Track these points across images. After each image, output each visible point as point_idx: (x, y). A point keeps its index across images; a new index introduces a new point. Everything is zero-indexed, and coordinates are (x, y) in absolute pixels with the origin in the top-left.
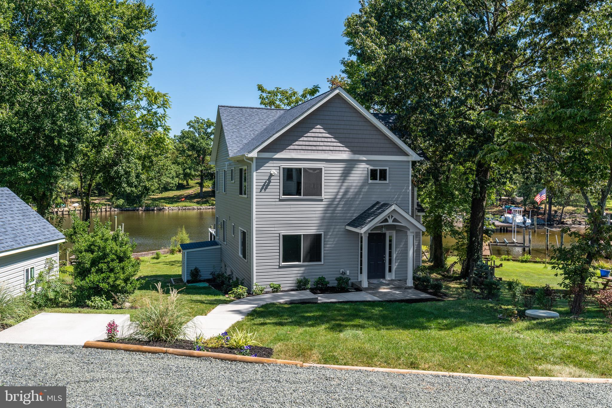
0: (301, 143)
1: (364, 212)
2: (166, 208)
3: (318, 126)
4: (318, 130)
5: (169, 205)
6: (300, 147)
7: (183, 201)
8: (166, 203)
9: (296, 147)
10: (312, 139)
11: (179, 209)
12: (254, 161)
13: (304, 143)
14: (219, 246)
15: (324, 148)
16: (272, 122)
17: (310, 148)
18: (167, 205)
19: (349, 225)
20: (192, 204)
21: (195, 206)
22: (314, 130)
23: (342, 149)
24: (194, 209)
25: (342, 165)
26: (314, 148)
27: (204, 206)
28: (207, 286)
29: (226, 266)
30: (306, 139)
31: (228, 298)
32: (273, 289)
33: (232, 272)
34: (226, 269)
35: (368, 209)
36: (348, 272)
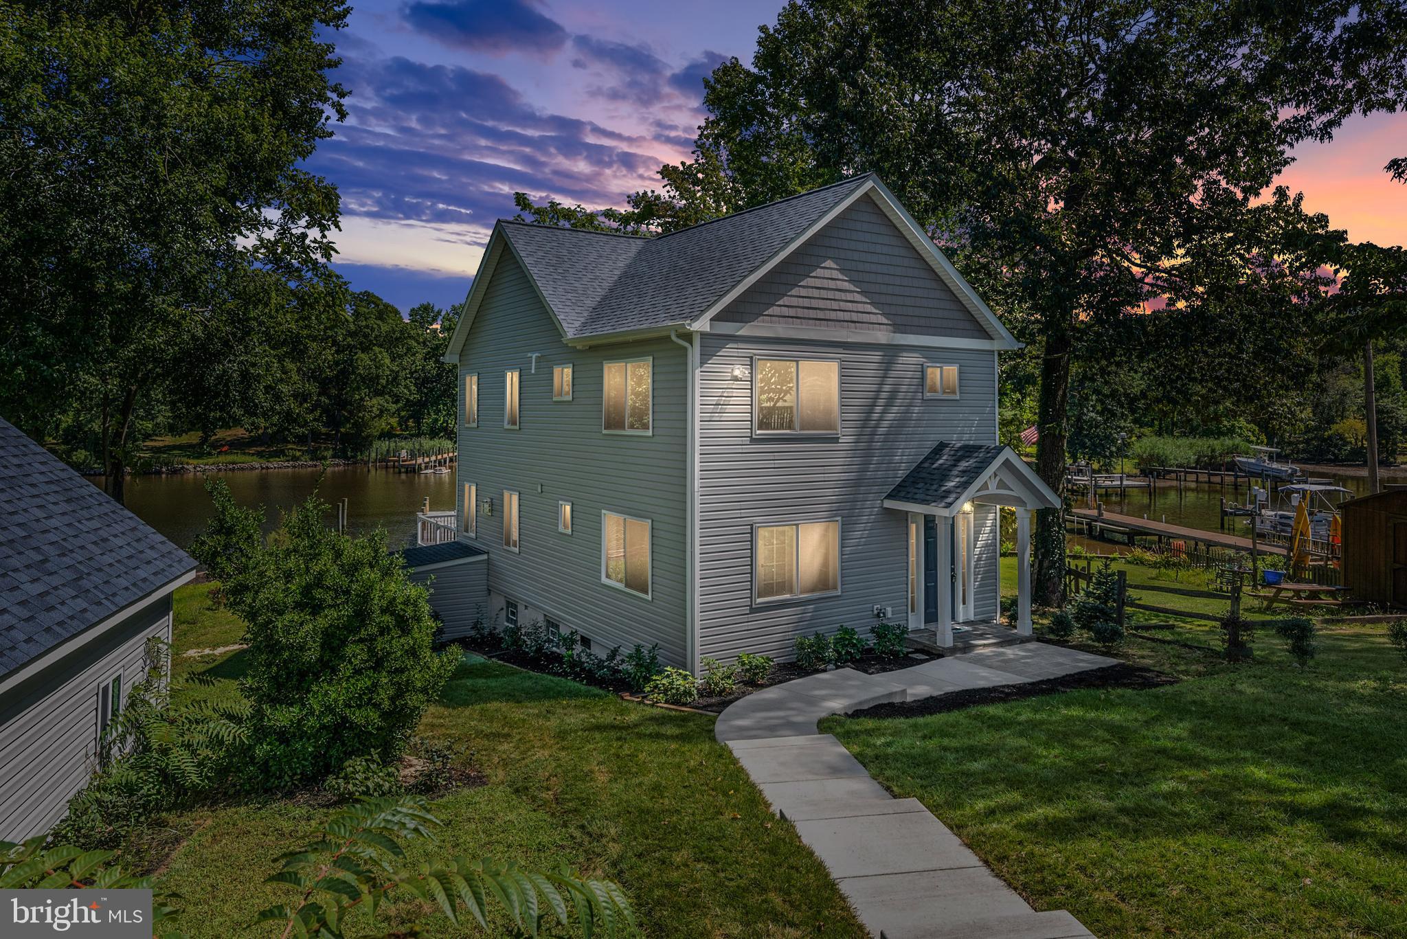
0: (794, 302)
1: (918, 466)
2: (190, 467)
3: (829, 263)
4: (827, 273)
5: (195, 462)
6: (792, 312)
7: (226, 453)
8: (189, 457)
9: (785, 311)
10: (816, 293)
11: (220, 470)
12: (697, 341)
13: (802, 302)
14: (485, 557)
15: (841, 315)
16: (628, 262)
17: (812, 314)
18: (191, 461)
19: (890, 496)
20: (248, 458)
21: (256, 463)
22: (819, 272)
23: (873, 318)
24: (253, 468)
25: (876, 357)
26: (820, 315)
27: (274, 464)
28: (483, 660)
29: (512, 606)
30: (803, 292)
31: (652, 706)
32: (747, 670)
33: (548, 621)
34: (513, 614)
35: (926, 459)
36: (889, 609)
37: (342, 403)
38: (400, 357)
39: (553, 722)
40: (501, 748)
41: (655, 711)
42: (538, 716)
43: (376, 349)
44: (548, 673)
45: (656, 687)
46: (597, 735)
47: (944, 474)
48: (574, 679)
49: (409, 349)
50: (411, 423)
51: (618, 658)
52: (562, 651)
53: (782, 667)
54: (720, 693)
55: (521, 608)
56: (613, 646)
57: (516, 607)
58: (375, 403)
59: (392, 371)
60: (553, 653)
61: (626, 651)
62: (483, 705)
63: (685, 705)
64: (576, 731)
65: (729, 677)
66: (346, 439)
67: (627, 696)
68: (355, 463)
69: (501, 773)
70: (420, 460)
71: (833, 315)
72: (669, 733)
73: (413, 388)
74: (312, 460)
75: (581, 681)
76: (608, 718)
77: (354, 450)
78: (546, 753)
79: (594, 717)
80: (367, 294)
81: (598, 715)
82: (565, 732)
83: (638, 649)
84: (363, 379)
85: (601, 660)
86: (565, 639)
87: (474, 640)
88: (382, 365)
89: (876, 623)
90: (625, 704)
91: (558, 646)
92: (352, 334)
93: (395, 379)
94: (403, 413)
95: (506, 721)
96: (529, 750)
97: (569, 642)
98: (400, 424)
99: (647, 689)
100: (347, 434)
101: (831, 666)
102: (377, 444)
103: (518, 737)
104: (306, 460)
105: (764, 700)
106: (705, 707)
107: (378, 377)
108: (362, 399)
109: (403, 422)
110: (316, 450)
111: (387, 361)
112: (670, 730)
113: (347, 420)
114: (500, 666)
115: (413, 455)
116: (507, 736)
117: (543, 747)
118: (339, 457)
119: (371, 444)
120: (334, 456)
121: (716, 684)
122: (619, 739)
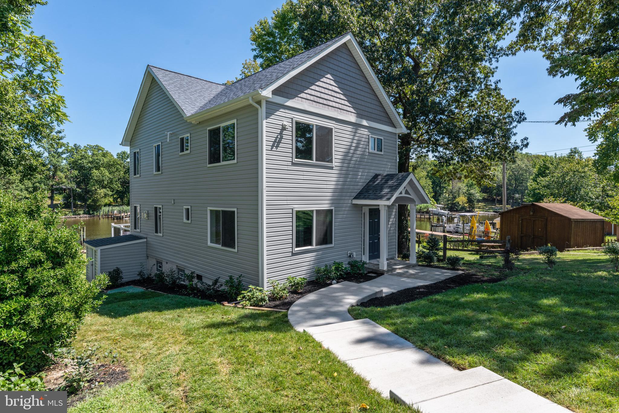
0: (313, 93)
1: (367, 184)
3: (329, 76)
4: (328, 81)
6: (312, 98)
9: (309, 97)
10: (323, 90)
12: (264, 104)
13: (315, 93)
14: (145, 240)
15: (334, 104)
16: (217, 92)
17: (321, 101)
22: (324, 79)
23: (349, 109)
25: (350, 129)
26: (325, 102)
28: (143, 290)
29: (159, 264)
30: (317, 88)
31: (243, 308)
32: (292, 286)
33: (179, 269)
34: (160, 267)
35: (370, 181)
36: (354, 253)
37: (87, 192)
38: (114, 172)
39: (183, 323)
40: (143, 345)
41: (247, 311)
42: (172, 320)
43: (102, 169)
44: (179, 295)
45: (244, 297)
46: (214, 331)
47: (381, 187)
48: (194, 297)
49: (117, 170)
50: (119, 200)
51: (218, 284)
52: (187, 283)
53: (310, 283)
54: (280, 299)
55: (164, 264)
56: (215, 278)
57: (161, 263)
58: (102, 191)
59: (110, 178)
60: (182, 284)
61: (222, 280)
62: (136, 315)
63: (261, 306)
64: (199, 328)
65: (285, 290)
66: (89, 207)
67: (226, 303)
68: (94, 216)
69: (140, 368)
70: (123, 214)
71: (331, 103)
72: (262, 325)
73: (119, 185)
74: (74, 215)
75: (198, 297)
76: (218, 318)
77: (93, 211)
78: (177, 348)
79: (208, 317)
80: (97, 146)
81: (211, 316)
82: (190, 330)
83: (231, 278)
84: (96, 181)
85: (209, 286)
86: (188, 276)
87: (139, 281)
88: (105, 175)
89: (349, 260)
90: (226, 308)
91: (184, 281)
92: (91, 162)
93: (111, 181)
94: (115, 196)
95: (150, 325)
96: (164, 346)
97: (190, 278)
98: (113, 200)
99: (239, 299)
100: (89, 204)
101: (334, 281)
102: (103, 208)
103: (157, 336)
104: (70, 215)
105: (310, 300)
106: (275, 307)
107: (103, 181)
108: (96, 190)
109: (115, 199)
110: (75, 212)
111: (107, 174)
112: (262, 323)
113: (90, 198)
114: (152, 292)
115: (120, 212)
116: (150, 335)
117: (175, 343)
118: (86, 214)
119: (101, 209)
120: (84, 214)
121: (278, 294)
122: (230, 333)
